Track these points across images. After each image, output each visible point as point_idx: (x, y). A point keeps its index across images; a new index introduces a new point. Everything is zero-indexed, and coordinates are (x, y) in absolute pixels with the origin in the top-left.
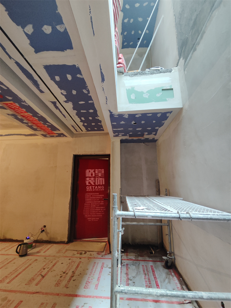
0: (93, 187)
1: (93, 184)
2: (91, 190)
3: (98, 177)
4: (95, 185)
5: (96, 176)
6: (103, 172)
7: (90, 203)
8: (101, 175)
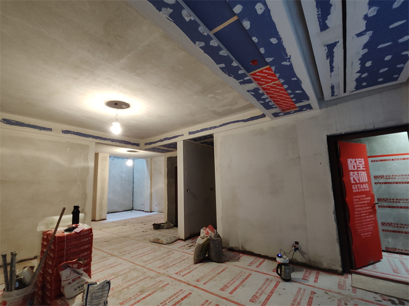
0: (359, 185)
1: (358, 182)
2: (358, 191)
3: (360, 171)
4: (360, 183)
5: (359, 169)
6: (363, 164)
7: (360, 211)
8: (363, 168)
